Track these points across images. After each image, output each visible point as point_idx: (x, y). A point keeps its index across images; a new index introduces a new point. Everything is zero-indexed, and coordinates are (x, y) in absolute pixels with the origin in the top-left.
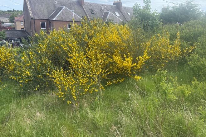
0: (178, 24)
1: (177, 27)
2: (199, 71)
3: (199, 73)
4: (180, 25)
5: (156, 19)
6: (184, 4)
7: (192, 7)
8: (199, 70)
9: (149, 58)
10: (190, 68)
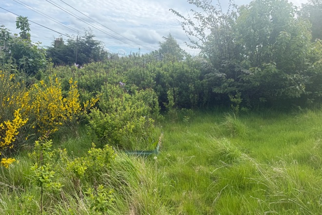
0: (76, 66)
1: (73, 70)
2: (103, 132)
3: (103, 134)
4: (79, 67)
5: (40, 57)
6: (83, 39)
7: (93, 44)
8: (103, 130)
9: (25, 122)
10: (93, 129)
